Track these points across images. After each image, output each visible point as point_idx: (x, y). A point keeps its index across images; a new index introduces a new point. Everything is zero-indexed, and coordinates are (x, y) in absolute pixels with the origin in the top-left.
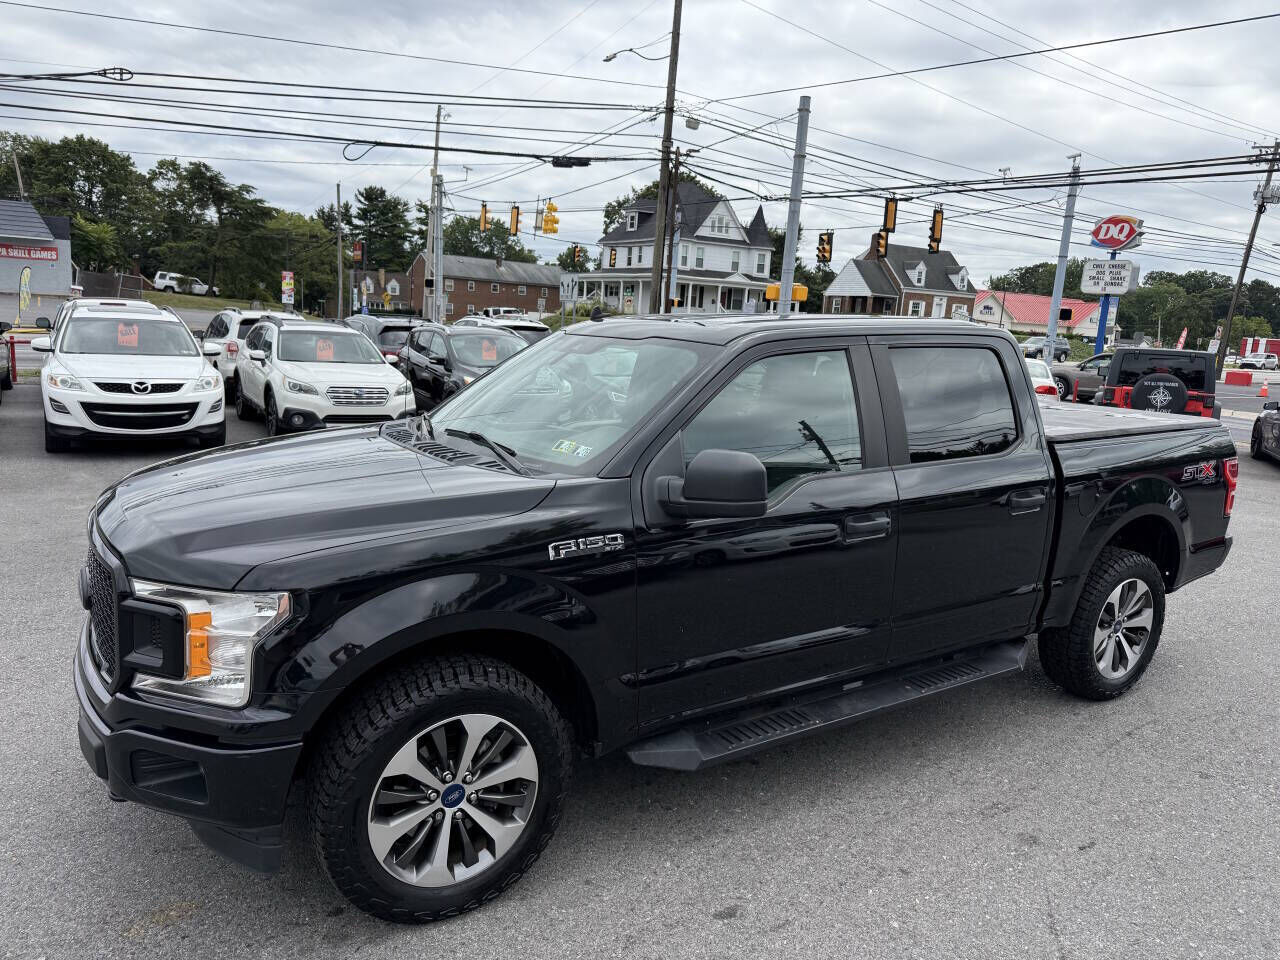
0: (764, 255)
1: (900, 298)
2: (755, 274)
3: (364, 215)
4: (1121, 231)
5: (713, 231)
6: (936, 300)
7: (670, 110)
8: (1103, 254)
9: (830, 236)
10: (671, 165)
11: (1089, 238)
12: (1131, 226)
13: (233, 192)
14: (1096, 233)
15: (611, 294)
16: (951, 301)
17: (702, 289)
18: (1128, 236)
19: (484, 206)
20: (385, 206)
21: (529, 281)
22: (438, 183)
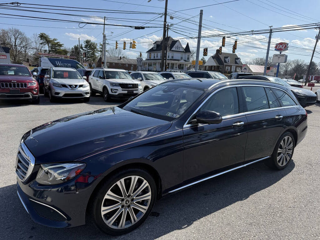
0: (189, 55)
1: (224, 66)
2: (187, 60)
3: (86, 47)
4: (282, 47)
5: (176, 49)
6: (233, 66)
7: (166, 14)
8: (278, 53)
9: (207, 49)
10: (166, 29)
11: (275, 49)
12: (285, 45)
13: (52, 41)
14: (276, 47)
15: (150, 66)
16: (236, 67)
17: (173, 64)
18: (284, 48)
19: (117, 42)
20: (91, 44)
21: (129, 63)
22: (104, 37)
